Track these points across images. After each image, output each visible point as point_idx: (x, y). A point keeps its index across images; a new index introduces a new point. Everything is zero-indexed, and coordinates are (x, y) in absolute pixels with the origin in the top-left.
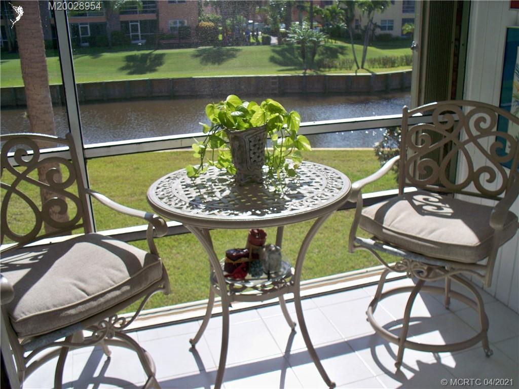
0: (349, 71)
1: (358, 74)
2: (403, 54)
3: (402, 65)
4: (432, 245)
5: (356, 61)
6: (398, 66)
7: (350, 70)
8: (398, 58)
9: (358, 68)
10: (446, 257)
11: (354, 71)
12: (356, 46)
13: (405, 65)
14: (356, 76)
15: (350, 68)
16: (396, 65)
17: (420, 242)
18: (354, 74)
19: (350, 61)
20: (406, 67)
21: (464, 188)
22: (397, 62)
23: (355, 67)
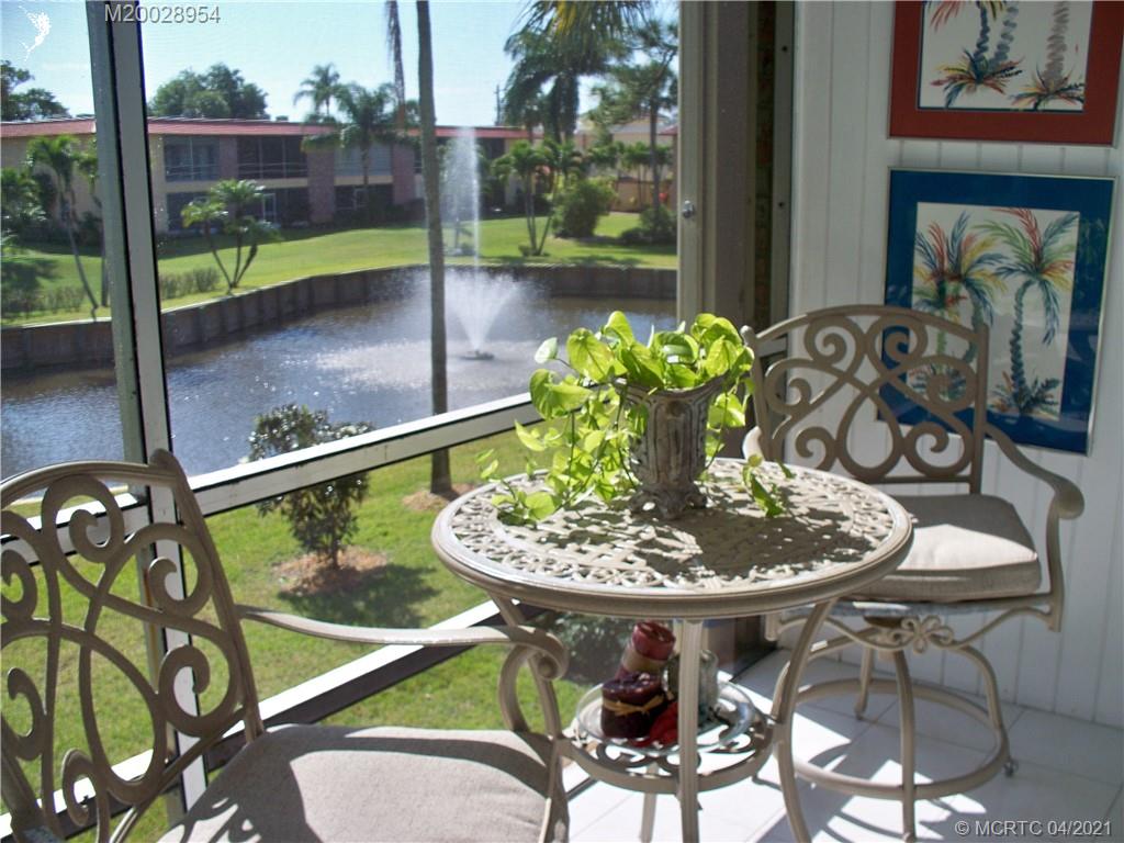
0: (74, 314)
1: (99, 319)
2: (189, 269)
3: (189, 292)
4: (955, 579)
5: (87, 290)
6: (182, 295)
7: (78, 311)
8: (179, 278)
9: (96, 307)
10: (988, 593)
11: (89, 314)
12: (85, 260)
13: (196, 292)
14: (95, 323)
15: (77, 307)
16: (178, 293)
17: (928, 579)
18: (91, 320)
19: (75, 293)
20: (201, 296)
21: (888, 470)
22: (178, 285)
23: (87, 305)
